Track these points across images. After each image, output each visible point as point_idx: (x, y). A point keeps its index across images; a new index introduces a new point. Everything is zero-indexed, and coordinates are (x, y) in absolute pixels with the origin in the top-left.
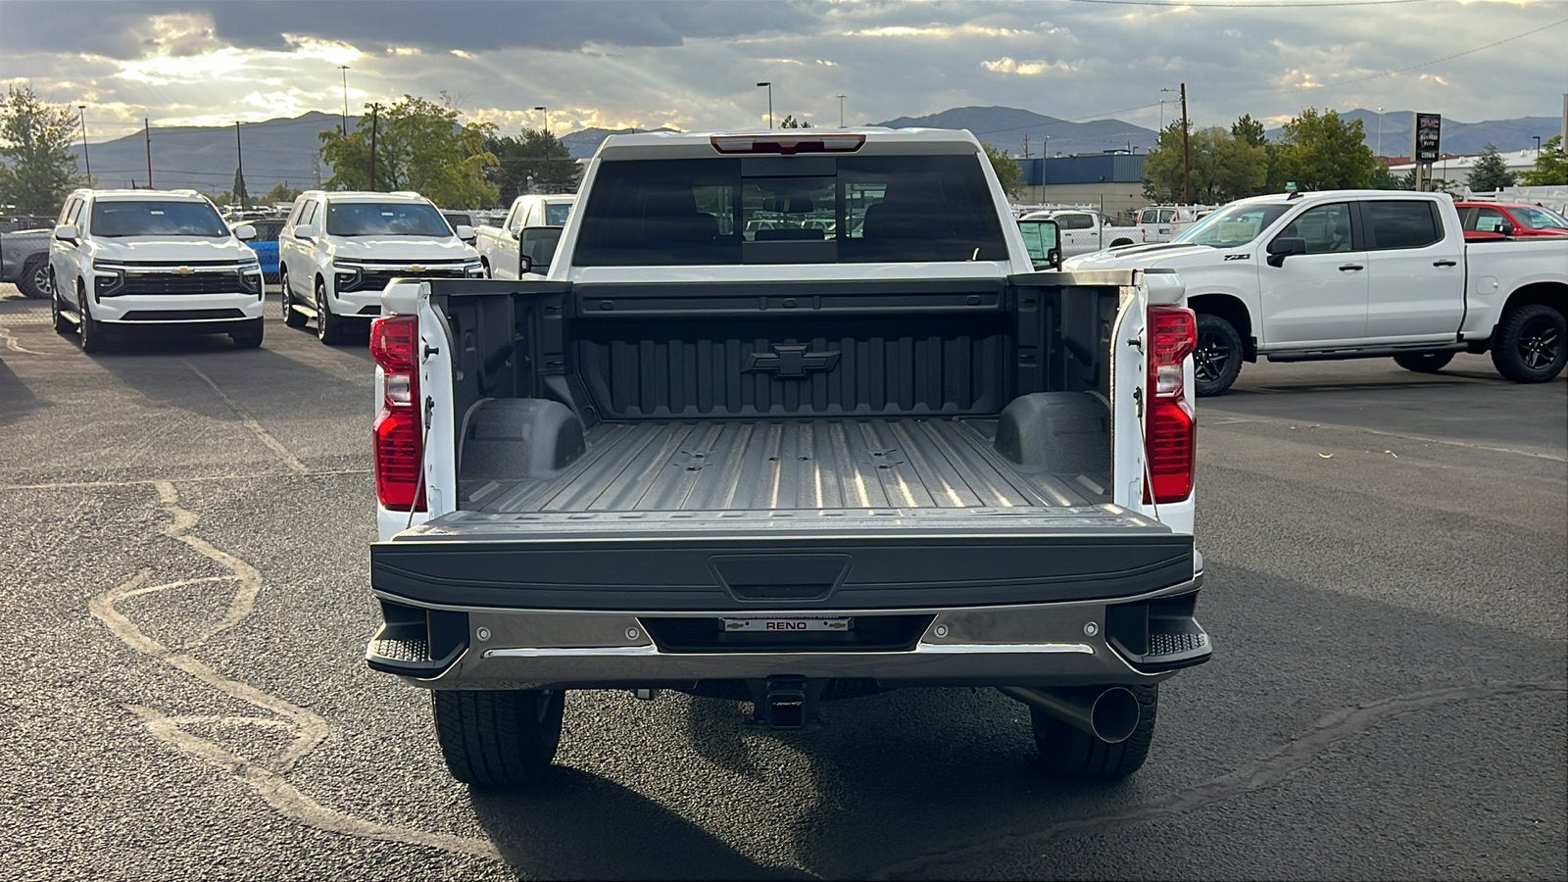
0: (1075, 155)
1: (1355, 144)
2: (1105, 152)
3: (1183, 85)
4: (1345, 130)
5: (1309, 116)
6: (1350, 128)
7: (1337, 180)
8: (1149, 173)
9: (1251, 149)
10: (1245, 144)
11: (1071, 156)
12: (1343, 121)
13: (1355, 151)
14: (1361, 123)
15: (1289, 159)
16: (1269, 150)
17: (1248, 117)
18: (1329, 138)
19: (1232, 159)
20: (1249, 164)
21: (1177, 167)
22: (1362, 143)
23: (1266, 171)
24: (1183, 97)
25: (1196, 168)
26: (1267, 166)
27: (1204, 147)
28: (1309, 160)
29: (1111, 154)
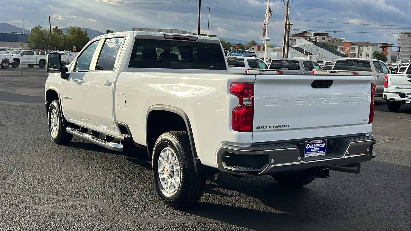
0: (6, 33)
1: (86, 37)
2: (12, 33)
3: (49, 17)
4: (83, 32)
5: (73, 28)
6: (84, 32)
7: (82, 46)
8: (30, 40)
9: (59, 36)
10: (57, 34)
11: (5, 33)
12: (82, 30)
13: (86, 38)
14: (87, 31)
15: (69, 39)
16: (63, 36)
17: (57, 27)
18: (79, 34)
19: (54, 38)
20: (58, 40)
21: (38, 39)
22: (87, 36)
23: (63, 42)
24: (50, 20)
25: (44, 40)
26: (63, 40)
27: (46, 34)
28: (74, 40)
29: (16, 33)
